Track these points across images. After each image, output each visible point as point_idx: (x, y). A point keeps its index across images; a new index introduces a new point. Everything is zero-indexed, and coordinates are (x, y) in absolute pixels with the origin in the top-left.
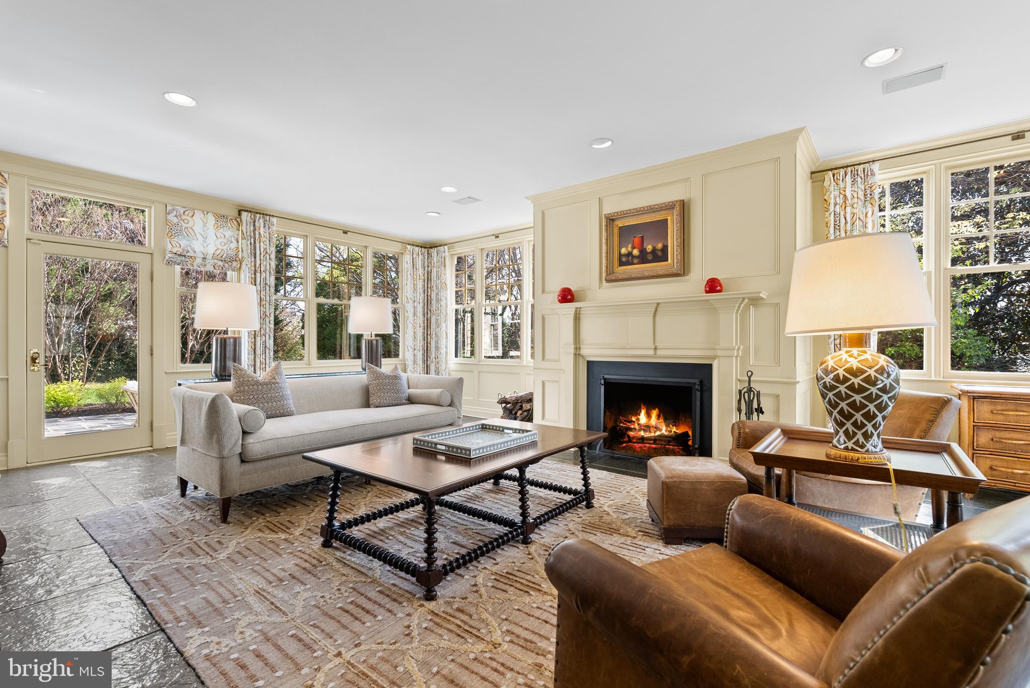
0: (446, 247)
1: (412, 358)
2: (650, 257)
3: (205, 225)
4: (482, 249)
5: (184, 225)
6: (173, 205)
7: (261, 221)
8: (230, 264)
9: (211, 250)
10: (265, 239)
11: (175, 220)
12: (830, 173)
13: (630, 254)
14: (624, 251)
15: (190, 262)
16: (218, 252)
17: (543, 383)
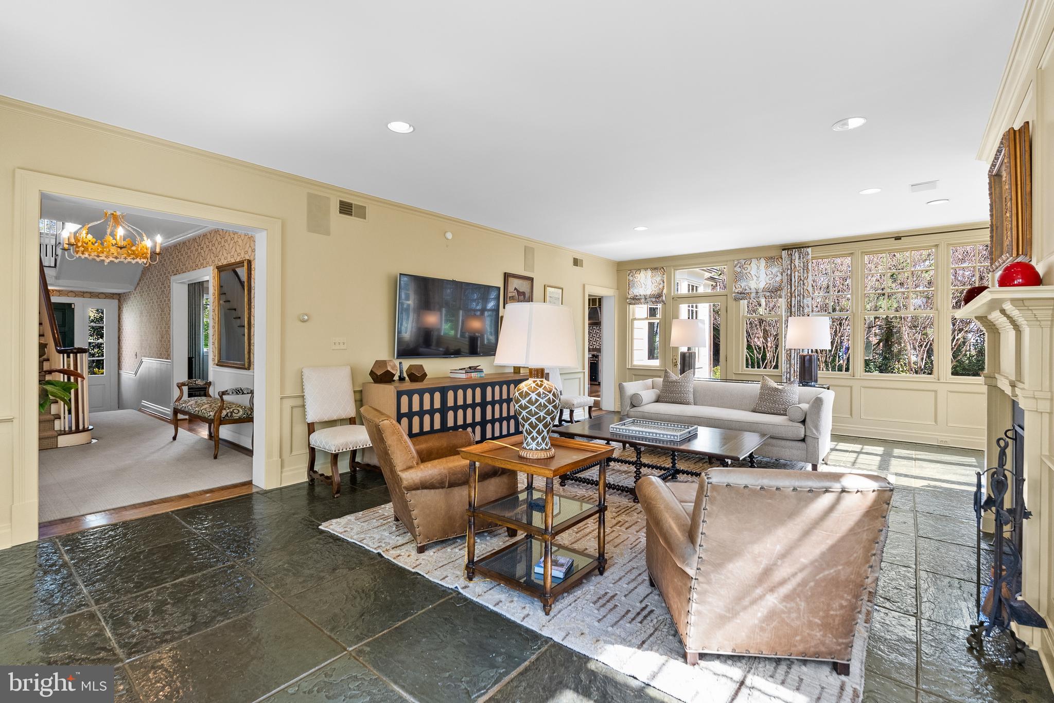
5: (745, 272)
6: (738, 260)
7: (797, 254)
8: (775, 293)
9: (762, 285)
11: (739, 270)
16: (767, 286)
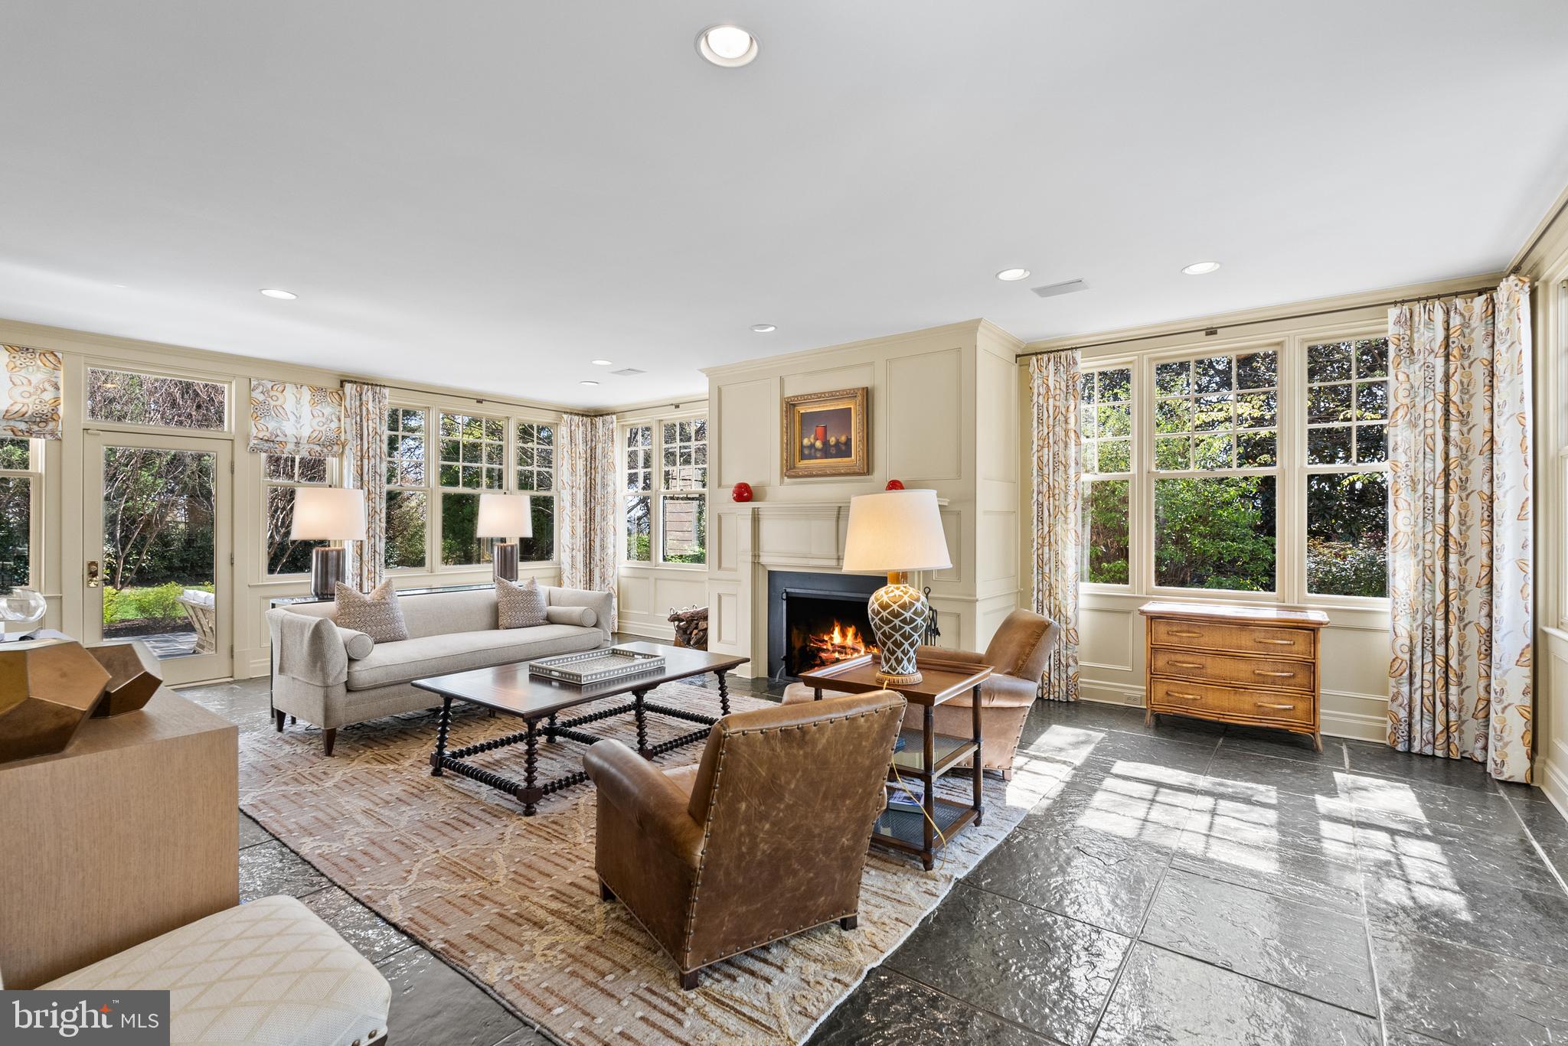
0: (614, 417)
1: (569, 560)
2: (833, 451)
3: (298, 401)
4: (660, 421)
5: (273, 403)
6: (258, 379)
7: (370, 393)
8: (330, 448)
9: (306, 432)
10: (374, 416)
11: (261, 398)
12: (1034, 358)
13: (812, 446)
14: (806, 442)
15: (279, 449)
16: (315, 435)
17: (720, 597)
